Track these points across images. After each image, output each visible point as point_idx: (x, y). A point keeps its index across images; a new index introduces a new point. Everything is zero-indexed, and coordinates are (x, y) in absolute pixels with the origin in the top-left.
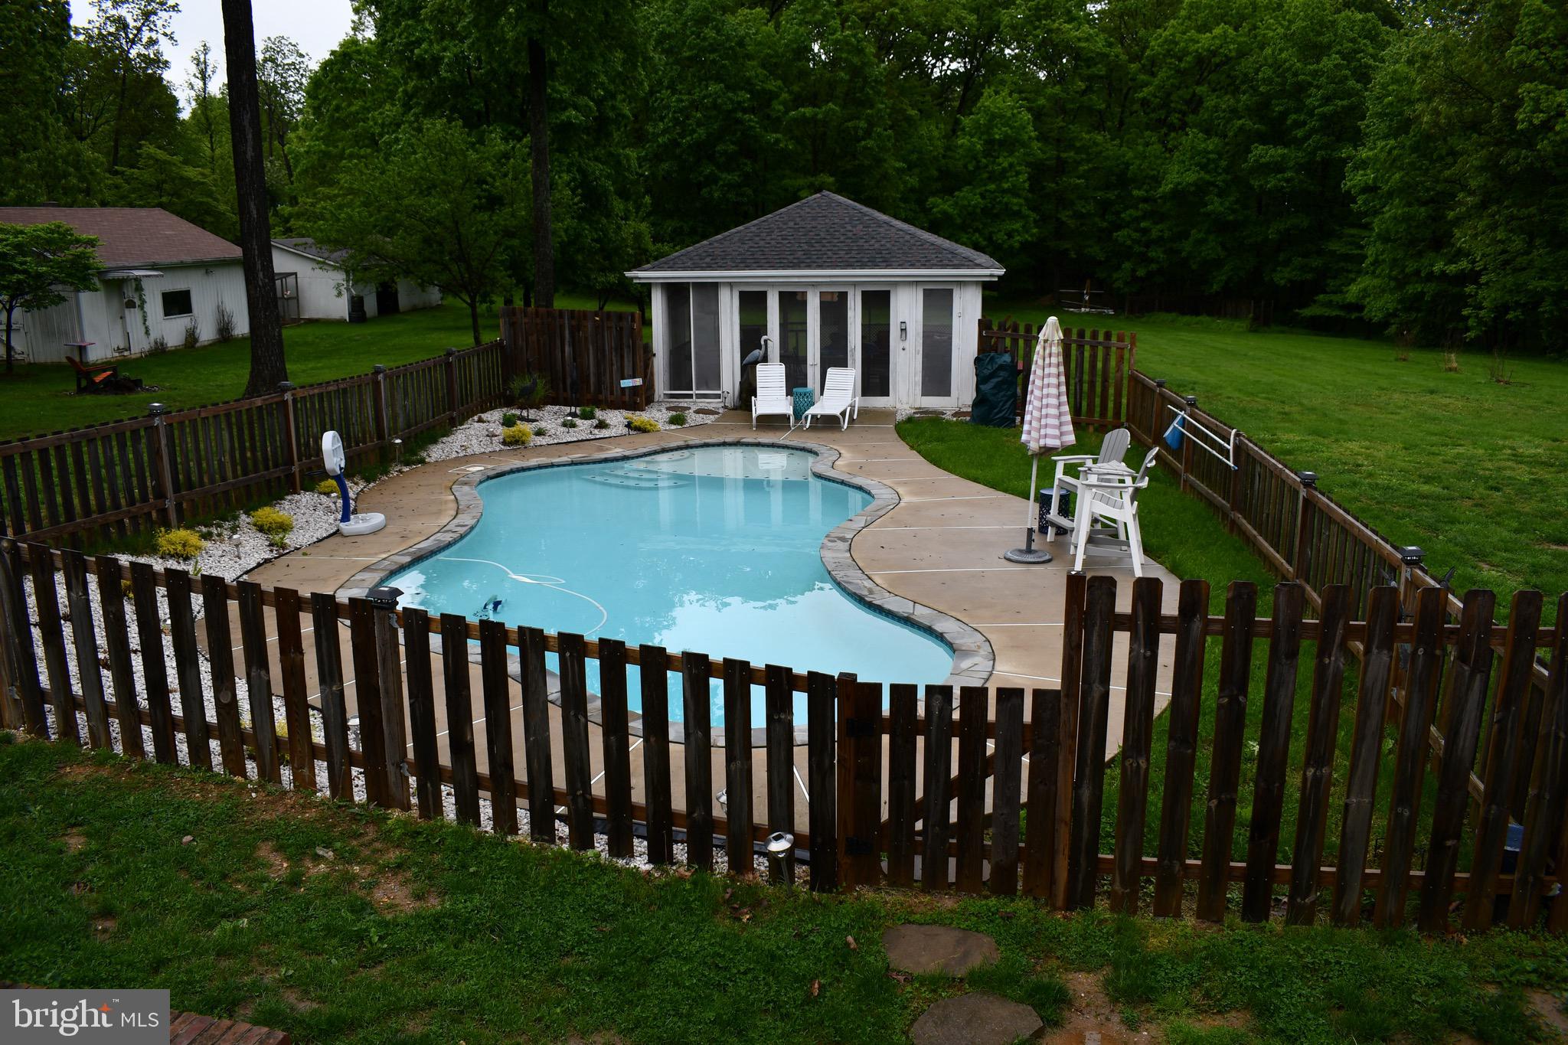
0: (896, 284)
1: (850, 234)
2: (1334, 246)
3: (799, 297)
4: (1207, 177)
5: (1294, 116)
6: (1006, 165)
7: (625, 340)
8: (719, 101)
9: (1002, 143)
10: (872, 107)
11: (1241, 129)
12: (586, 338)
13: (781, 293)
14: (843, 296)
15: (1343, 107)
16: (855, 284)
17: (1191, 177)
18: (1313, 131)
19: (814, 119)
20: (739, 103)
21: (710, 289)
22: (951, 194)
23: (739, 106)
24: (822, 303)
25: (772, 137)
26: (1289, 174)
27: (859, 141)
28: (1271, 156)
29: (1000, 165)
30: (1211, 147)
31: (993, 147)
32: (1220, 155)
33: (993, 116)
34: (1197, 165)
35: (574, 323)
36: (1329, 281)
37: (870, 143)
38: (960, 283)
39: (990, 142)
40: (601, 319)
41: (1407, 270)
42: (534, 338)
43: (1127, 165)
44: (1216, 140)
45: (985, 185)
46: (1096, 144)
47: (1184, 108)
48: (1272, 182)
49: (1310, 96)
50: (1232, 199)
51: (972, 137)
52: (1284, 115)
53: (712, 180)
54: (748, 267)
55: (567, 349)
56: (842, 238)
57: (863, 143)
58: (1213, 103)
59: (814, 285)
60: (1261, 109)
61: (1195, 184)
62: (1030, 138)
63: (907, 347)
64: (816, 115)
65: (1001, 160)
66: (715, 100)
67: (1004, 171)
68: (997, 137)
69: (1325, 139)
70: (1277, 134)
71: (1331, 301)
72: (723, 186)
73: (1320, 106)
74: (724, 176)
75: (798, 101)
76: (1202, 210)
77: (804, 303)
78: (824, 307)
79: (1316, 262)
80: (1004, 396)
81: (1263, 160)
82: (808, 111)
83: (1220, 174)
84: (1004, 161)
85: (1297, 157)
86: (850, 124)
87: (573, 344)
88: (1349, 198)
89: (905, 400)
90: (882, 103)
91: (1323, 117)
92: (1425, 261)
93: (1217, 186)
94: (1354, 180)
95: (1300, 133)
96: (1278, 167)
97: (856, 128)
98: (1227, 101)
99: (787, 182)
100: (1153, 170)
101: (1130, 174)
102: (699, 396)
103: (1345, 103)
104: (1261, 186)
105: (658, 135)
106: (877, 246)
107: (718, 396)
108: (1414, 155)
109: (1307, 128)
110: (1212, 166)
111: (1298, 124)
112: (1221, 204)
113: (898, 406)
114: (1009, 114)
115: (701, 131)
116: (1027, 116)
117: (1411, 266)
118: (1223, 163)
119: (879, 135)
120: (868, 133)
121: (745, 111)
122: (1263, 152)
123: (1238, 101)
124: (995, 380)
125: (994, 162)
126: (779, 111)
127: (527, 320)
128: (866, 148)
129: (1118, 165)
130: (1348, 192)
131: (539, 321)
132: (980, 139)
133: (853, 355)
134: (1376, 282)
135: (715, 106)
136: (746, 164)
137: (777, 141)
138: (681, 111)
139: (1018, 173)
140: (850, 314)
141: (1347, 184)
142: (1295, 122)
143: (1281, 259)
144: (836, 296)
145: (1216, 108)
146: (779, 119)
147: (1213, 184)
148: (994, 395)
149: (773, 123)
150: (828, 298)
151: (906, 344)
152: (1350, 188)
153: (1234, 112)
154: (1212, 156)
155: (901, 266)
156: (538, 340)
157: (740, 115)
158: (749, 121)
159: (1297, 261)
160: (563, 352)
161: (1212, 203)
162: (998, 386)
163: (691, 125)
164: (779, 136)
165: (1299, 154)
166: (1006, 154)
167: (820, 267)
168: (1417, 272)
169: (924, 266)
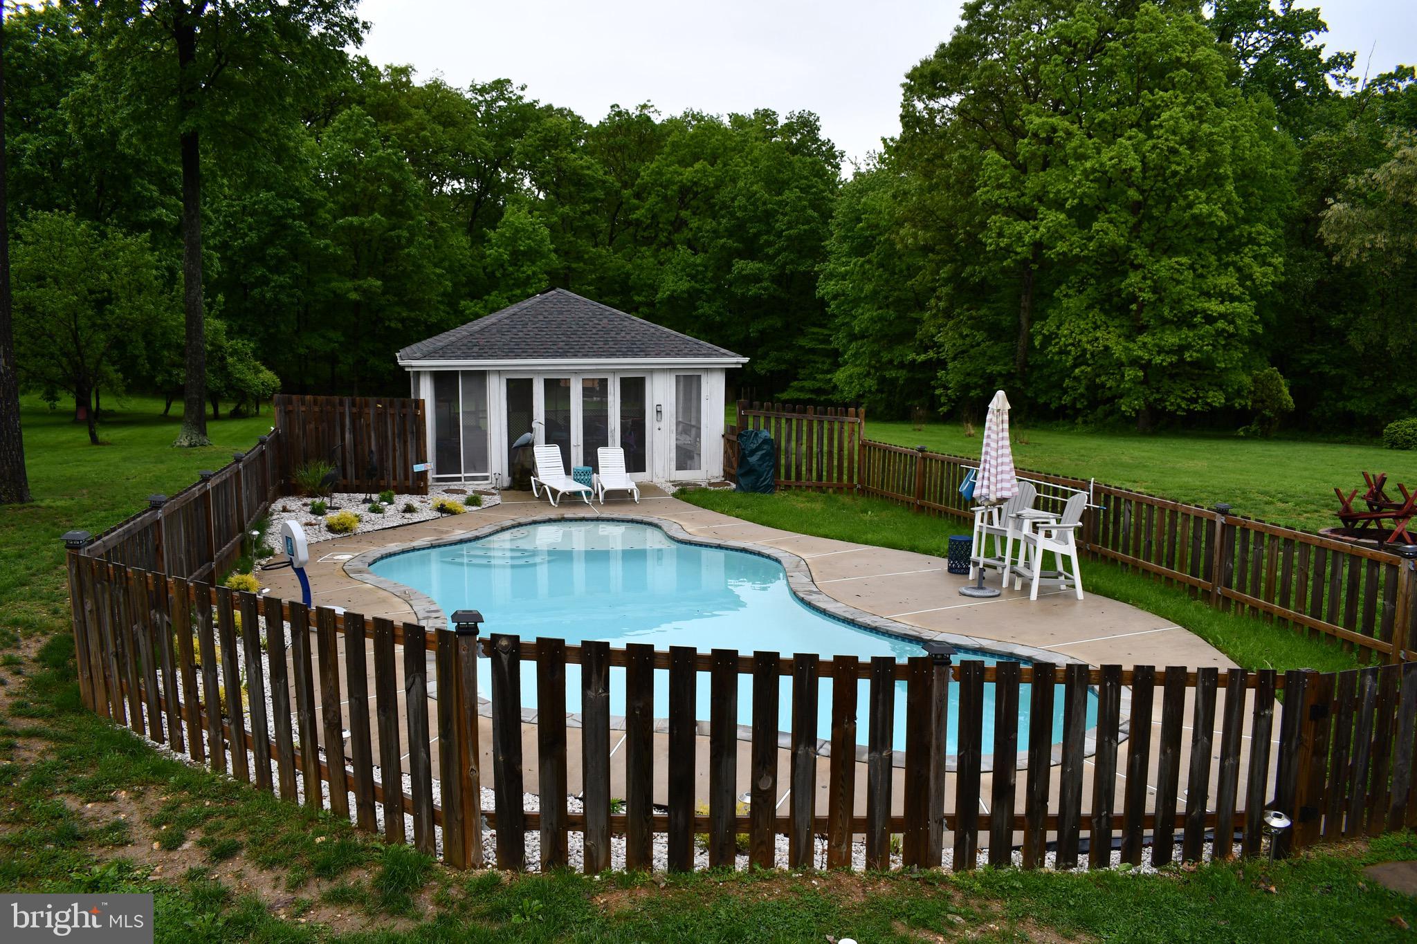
0: (652, 371)
1: (600, 327)
2: (803, 342)
3: (562, 384)
4: (697, 286)
5: (765, 237)
6: (530, 272)
7: (408, 427)
8: (271, 207)
9: (524, 253)
10: (412, 218)
11: (723, 246)
12: (368, 425)
13: (546, 380)
14: (604, 383)
15: (805, 230)
16: (614, 372)
17: (684, 285)
18: (784, 249)
19: (361, 228)
20: (289, 210)
21: (479, 377)
22: (480, 298)
23: (289, 213)
24: (584, 389)
25: (322, 243)
26: (765, 284)
27: (402, 248)
28: (751, 269)
29: (524, 272)
30: (698, 261)
31: (518, 257)
32: (706, 267)
33: (517, 231)
34: (688, 276)
35: (354, 410)
36: (800, 370)
37: (413, 250)
38: (707, 370)
39: (515, 254)
40: (385, 407)
41: (883, 360)
42: (312, 426)
43: (628, 275)
44: (702, 255)
45: (511, 290)
46: (600, 256)
47: (670, 228)
48: (753, 290)
49: (777, 221)
50: (717, 304)
51: (499, 247)
52: (757, 236)
53: (264, 281)
54: (517, 356)
55: (347, 435)
56: (594, 331)
57: (407, 250)
58: (696, 225)
59: (576, 372)
60: (738, 230)
61: (688, 292)
62: (549, 250)
63: (662, 427)
64: (363, 224)
65: (525, 268)
66: (266, 206)
67: (529, 277)
68: (522, 248)
69: (792, 256)
70: (751, 251)
71: (803, 387)
72: (274, 287)
73: (787, 229)
74: (276, 277)
75: (345, 210)
76: (694, 313)
77: (568, 389)
78: (587, 392)
79: (789, 355)
80: (768, 466)
81: (744, 272)
82: (355, 220)
83: (707, 283)
84: (528, 270)
85: (770, 270)
86: (392, 233)
87: (354, 430)
88: (823, 303)
89: (660, 475)
90: (421, 215)
91: (789, 238)
92: (897, 353)
93: (705, 293)
94: (826, 288)
95: (771, 251)
96: (756, 278)
97: (399, 237)
98: (710, 224)
99: (334, 284)
100: (649, 279)
101: (630, 283)
102: (467, 479)
103: (806, 227)
104: (743, 294)
105: (209, 238)
106: (628, 337)
107: (486, 478)
108: (881, 269)
109: (777, 246)
110: (700, 277)
111: (769, 244)
112: (710, 308)
113: (655, 480)
114: (531, 229)
115: (253, 235)
116: (546, 232)
117: (886, 356)
118: (710, 274)
119: (421, 243)
120: (410, 241)
121: (294, 218)
122: (743, 266)
123: (720, 224)
124: (760, 453)
125: (518, 271)
126: (325, 219)
127: (304, 409)
128: (409, 255)
129: (619, 275)
130: (822, 298)
131: (317, 409)
132: (505, 250)
133: (613, 436)
134: (857, 370)
135: (266, 212)
136: (295, 267)
137: (327, 247)
138: (231, 215)
139: (540, 281)
140: (610, 398)
141: (819, 293)
142: (766, 241)
143: (759, 353)
144: (596, 382)
145: (699, 229)
146: (324, 226)
147: (702, 291)
148: (760, 466)
149: (321, 230)
150: (589, 385)
151: (661, 425)
152: (824, 295)
153: (716, 234)
154: (700, 268)
155: (658, 355)
156: (317, 428)
157: (290, 221)
158: (300, 227)
159: (773, 354)
160: (343, 439)
161: (702, 307)
162: (762, 458)
163: (242, 229)
164: (328, 241)
165: (771, 268)
166: (529, 263)
167: (585, 356)
168: (891, 362)
169: (677, 355)
